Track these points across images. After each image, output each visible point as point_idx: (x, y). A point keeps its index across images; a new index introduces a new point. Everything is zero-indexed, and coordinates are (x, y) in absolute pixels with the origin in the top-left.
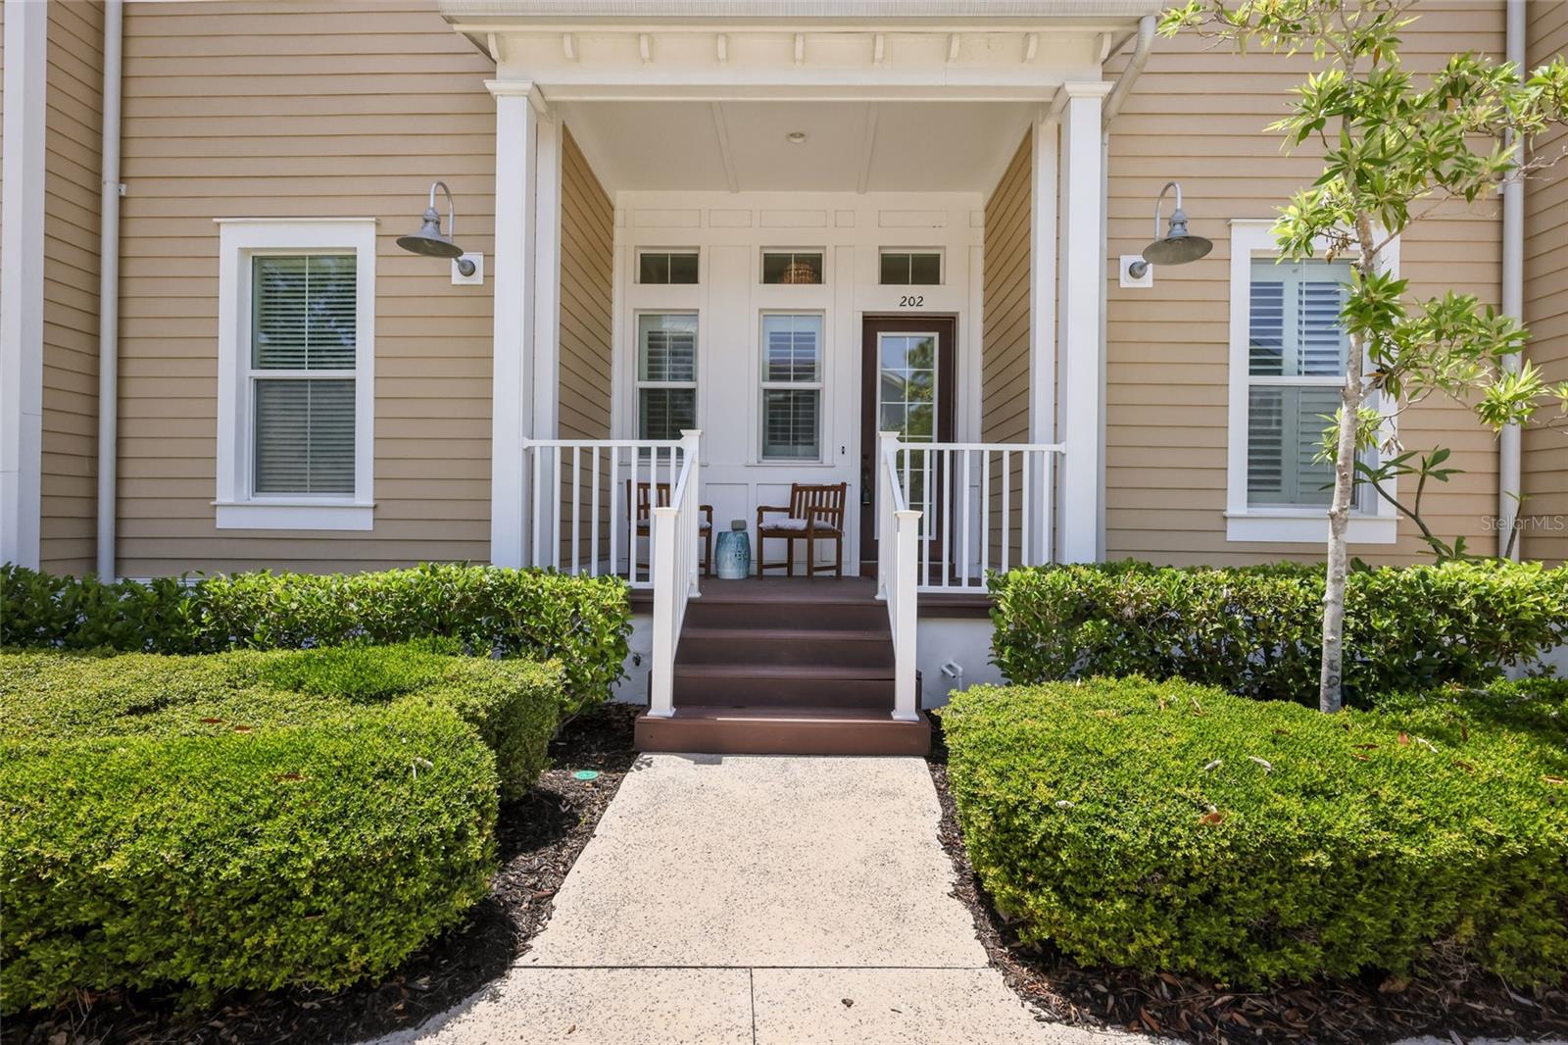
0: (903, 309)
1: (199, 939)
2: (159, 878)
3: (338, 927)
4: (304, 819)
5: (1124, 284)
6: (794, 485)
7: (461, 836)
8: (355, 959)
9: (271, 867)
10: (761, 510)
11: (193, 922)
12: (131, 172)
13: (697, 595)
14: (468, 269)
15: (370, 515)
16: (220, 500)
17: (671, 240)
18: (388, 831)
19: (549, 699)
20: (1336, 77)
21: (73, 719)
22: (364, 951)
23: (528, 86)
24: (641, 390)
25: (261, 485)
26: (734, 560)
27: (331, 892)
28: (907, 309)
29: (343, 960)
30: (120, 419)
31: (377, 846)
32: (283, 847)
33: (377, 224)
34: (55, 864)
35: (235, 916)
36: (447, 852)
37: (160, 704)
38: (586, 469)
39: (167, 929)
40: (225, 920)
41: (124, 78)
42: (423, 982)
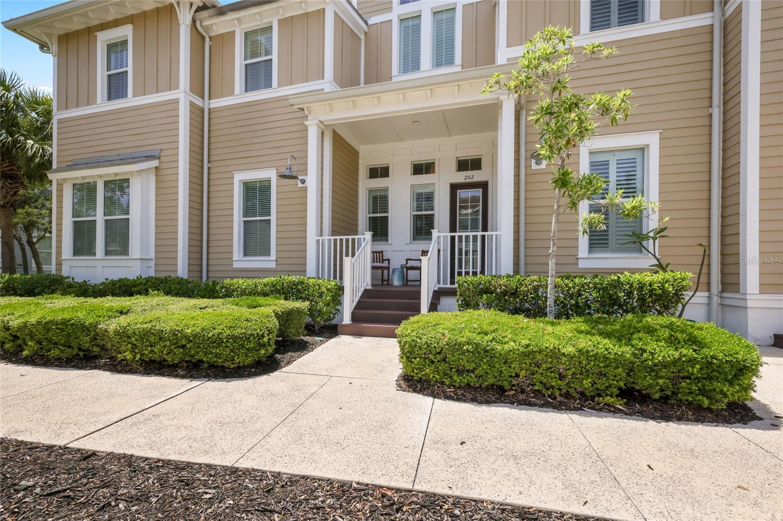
0: (466, 181)
1: (204, 350)
2: (197, 335)
3: (232, 351)
4: (226, 326)
5: (533, 168)
6: (423, 251)
7: (263, 336)
8: (237, 361)
9: (218, 335)
10: (407, 260)
11: (203, 346)
12: (211, 160)
13: (369, 287)
14: (303, 181)
15: (275, 263)
16: (234, 259)
17: (379, 162)
18: (243, 331)
19: (302, 312)
20: (547, 101)
21: (187, 309)
22: (238, 358)
23: (317, 121)
24: (370, 217)
25: (245, 254)
26: (398, 278)
27: (230, 342)
28: (467, 181)
29: (234, 360)
30: (208, 235)
31: (241, 334)
32: (221, 331)
33: (277, 169)
34: (179, 331)
35: (211, 345)
36: (259, 339)
37: (206, 307)
38: (341, 246)
39: (199, 347)
40: (209, 346)
41: (209, 131)
42: (253, 370)
